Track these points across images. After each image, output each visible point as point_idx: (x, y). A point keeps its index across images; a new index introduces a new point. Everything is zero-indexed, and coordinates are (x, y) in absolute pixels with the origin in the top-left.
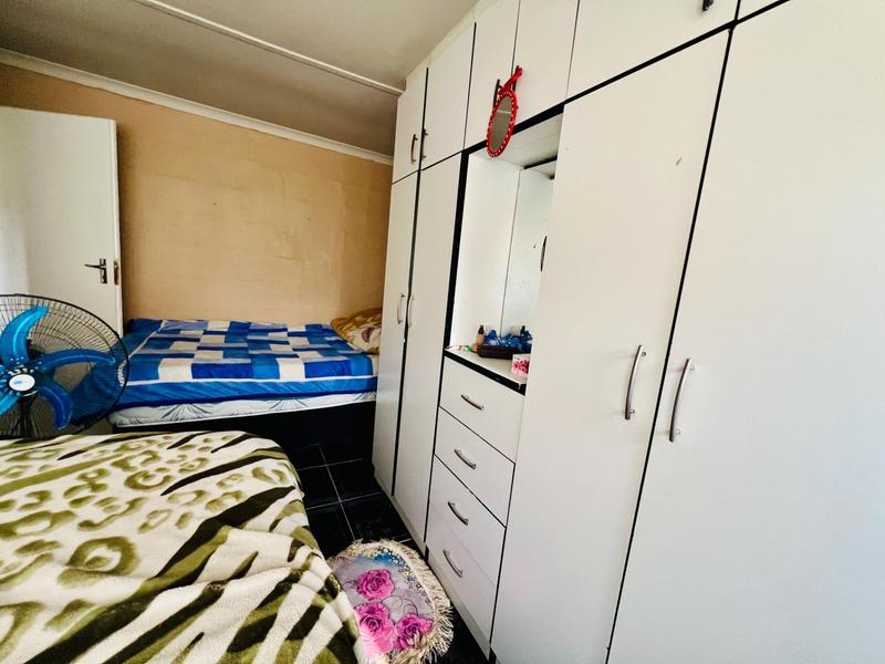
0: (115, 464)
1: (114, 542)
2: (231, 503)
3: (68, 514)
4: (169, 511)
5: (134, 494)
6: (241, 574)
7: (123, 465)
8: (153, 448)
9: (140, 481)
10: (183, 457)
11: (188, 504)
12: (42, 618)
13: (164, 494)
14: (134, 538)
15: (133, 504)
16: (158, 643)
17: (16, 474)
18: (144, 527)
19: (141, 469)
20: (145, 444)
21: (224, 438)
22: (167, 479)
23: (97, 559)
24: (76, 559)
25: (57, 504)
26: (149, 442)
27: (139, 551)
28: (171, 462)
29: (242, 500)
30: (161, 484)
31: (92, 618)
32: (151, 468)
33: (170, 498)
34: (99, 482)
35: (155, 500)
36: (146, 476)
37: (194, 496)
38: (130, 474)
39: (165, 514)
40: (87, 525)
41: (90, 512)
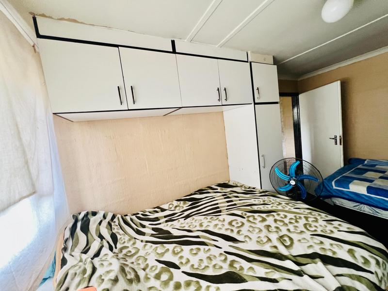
0: (305, 217)
1: (291, 239)
2: (330, 254)
3: (287, 224)
4: (308, 241)
5: (304, 230)
6: (313, 277)
7: (306, 218)
8: (319, 218)
9: (308, 226)
10: (326, 226)
11: (315, 243)
12: (270, 244)
13: (311, 235)
14: (295, 241)
15: (302, 232)
16: (283, 271)
17: (284, 208)
18: (299, 240)
19: (310, 223)
20: (317, 215)
21: (348, 228)
22: (315, 231)
23: (285, 240)
24: (281, 237)
25: (287, 221)
26: (319, 215)
27: (294, 246)
28: (321, 226)
29: (334, 256)
30: (312, 231)
31: (276, 252)
32: (314, 224)
33: (312, 237)
34: (298, 220)
35: (307, 235)
36: (310, 226)
37: (319, 242)
38: (307, 222)
39: (306, 241)
40: (289, 230)
41: (291, 227)
